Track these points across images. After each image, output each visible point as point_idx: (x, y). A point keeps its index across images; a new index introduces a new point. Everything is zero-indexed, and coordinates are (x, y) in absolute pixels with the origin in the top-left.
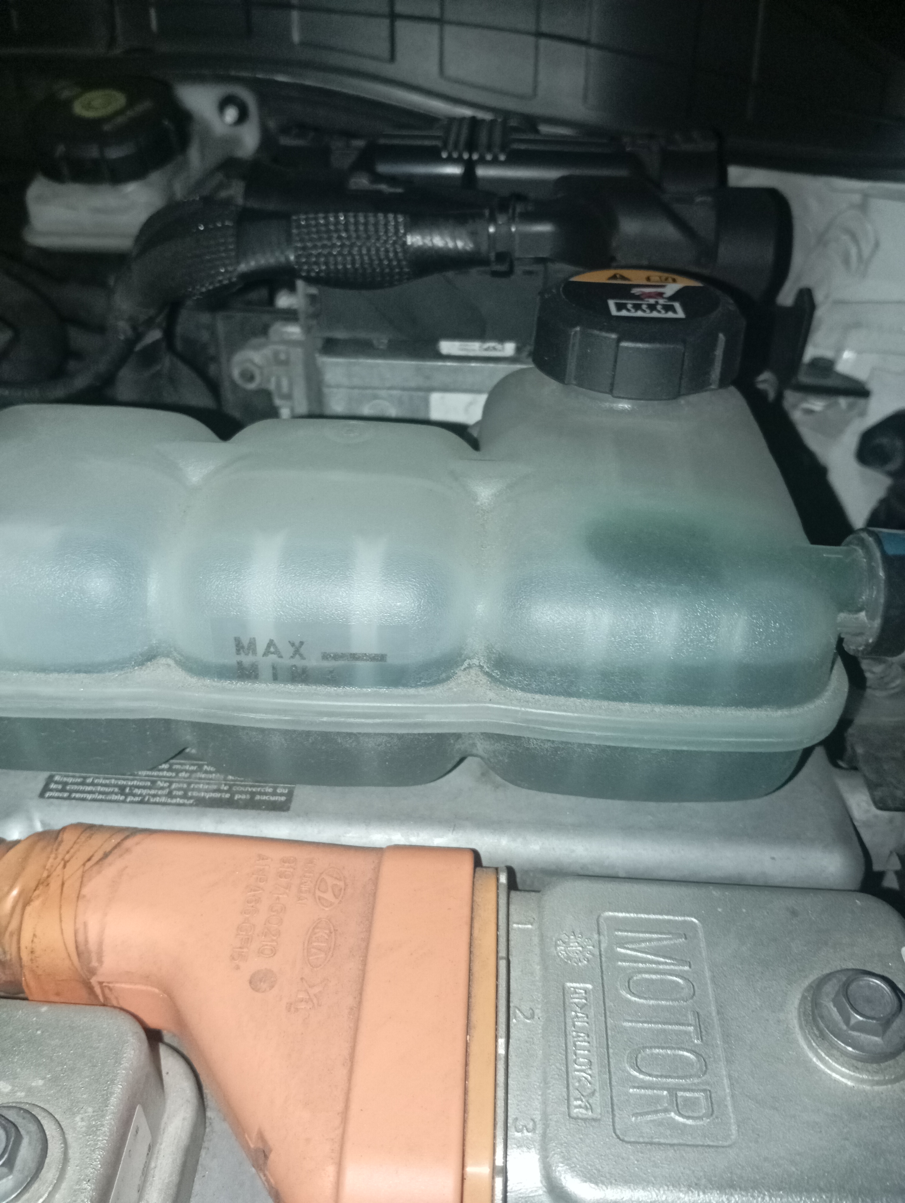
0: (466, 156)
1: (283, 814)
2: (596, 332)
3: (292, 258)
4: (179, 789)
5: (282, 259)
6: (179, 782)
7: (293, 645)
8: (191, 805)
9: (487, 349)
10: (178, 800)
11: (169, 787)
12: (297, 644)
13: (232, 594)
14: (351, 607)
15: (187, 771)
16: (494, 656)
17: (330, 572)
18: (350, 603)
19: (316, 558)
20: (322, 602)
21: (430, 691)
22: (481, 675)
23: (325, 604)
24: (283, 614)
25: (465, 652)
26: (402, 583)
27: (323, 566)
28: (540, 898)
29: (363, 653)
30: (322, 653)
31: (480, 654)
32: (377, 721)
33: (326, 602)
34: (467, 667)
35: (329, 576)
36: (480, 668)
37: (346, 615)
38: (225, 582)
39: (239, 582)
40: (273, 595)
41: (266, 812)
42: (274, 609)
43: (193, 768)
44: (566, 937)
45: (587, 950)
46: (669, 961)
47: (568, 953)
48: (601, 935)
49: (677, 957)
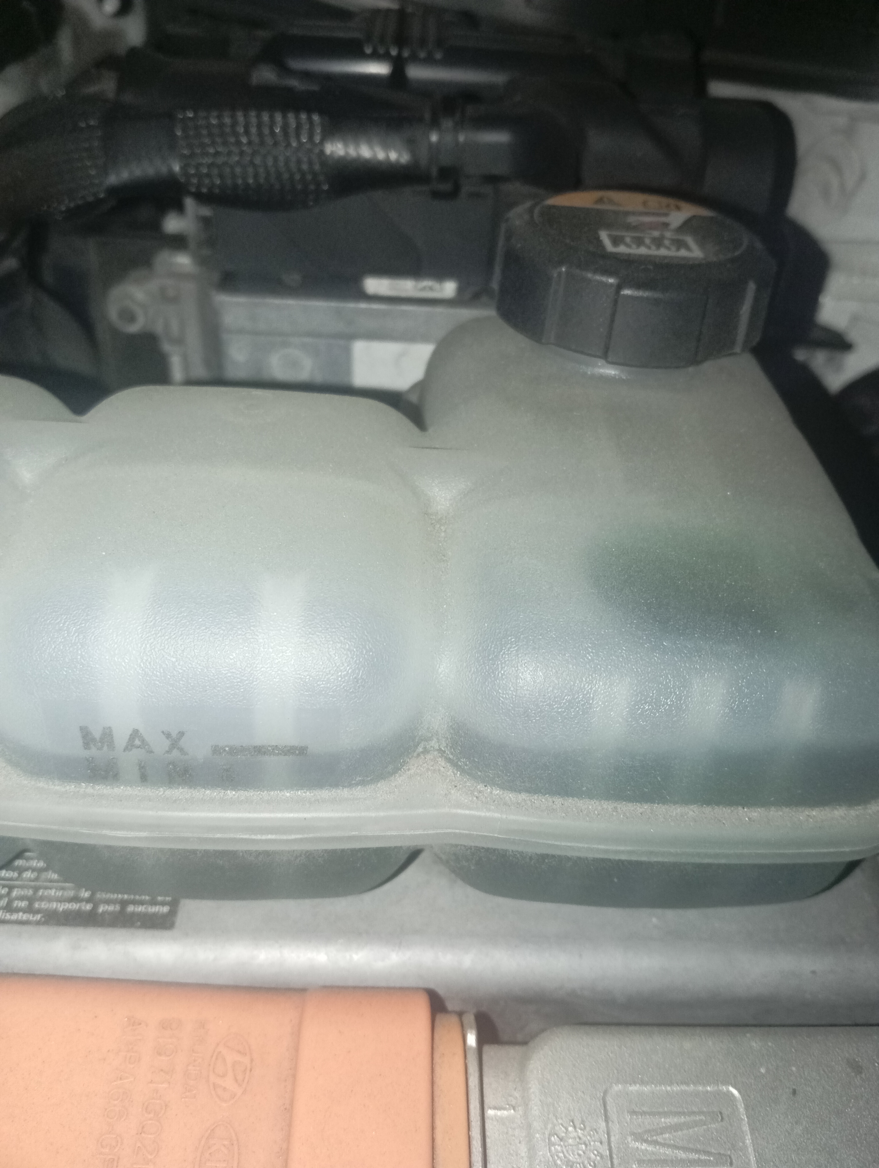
0: (394, 52)
1: (165, 932)
2: (589, 275)
3: (177, 168)
4: (21, 898)
5: (164, 170)
6: (21, 887)
7: (168, 735)
8: (38, 923)
9: (424, 289)
10: (20, 916)
11: (9, 894)
12: (174, 735)
13: (73, 666)
14: (255, 683)
15: (34, 870)
16: (461, 740)
17: (222, 632)
18: (253, 678)
19: (200, 610)
20: (210, 676)
21: (370, 793)
22: (442, 762)
23: (216, 679)
24: (152, 695)
25: (420, 734)
26: (330, 646)
27: (212, 623)
28: (523, 1066)
29: (273, 746)
30: (212, 747)
31: (440, 735)
32: (293, 837)
33: (216, 677)
34: (422, 752)
35: (221, 639)
36: (441, 754)
37: (248, 695)
38: (62, 648)
39: (84, 649)
40: (136, 666)
41: (141, 933)
42: (138, 688)
43: (41, 864)
44: (563, 1129)
45: (592, 1148)
46: (703, 1157)
47: (567, 1155)
48: (610, 1123)
49: (713, 1151)
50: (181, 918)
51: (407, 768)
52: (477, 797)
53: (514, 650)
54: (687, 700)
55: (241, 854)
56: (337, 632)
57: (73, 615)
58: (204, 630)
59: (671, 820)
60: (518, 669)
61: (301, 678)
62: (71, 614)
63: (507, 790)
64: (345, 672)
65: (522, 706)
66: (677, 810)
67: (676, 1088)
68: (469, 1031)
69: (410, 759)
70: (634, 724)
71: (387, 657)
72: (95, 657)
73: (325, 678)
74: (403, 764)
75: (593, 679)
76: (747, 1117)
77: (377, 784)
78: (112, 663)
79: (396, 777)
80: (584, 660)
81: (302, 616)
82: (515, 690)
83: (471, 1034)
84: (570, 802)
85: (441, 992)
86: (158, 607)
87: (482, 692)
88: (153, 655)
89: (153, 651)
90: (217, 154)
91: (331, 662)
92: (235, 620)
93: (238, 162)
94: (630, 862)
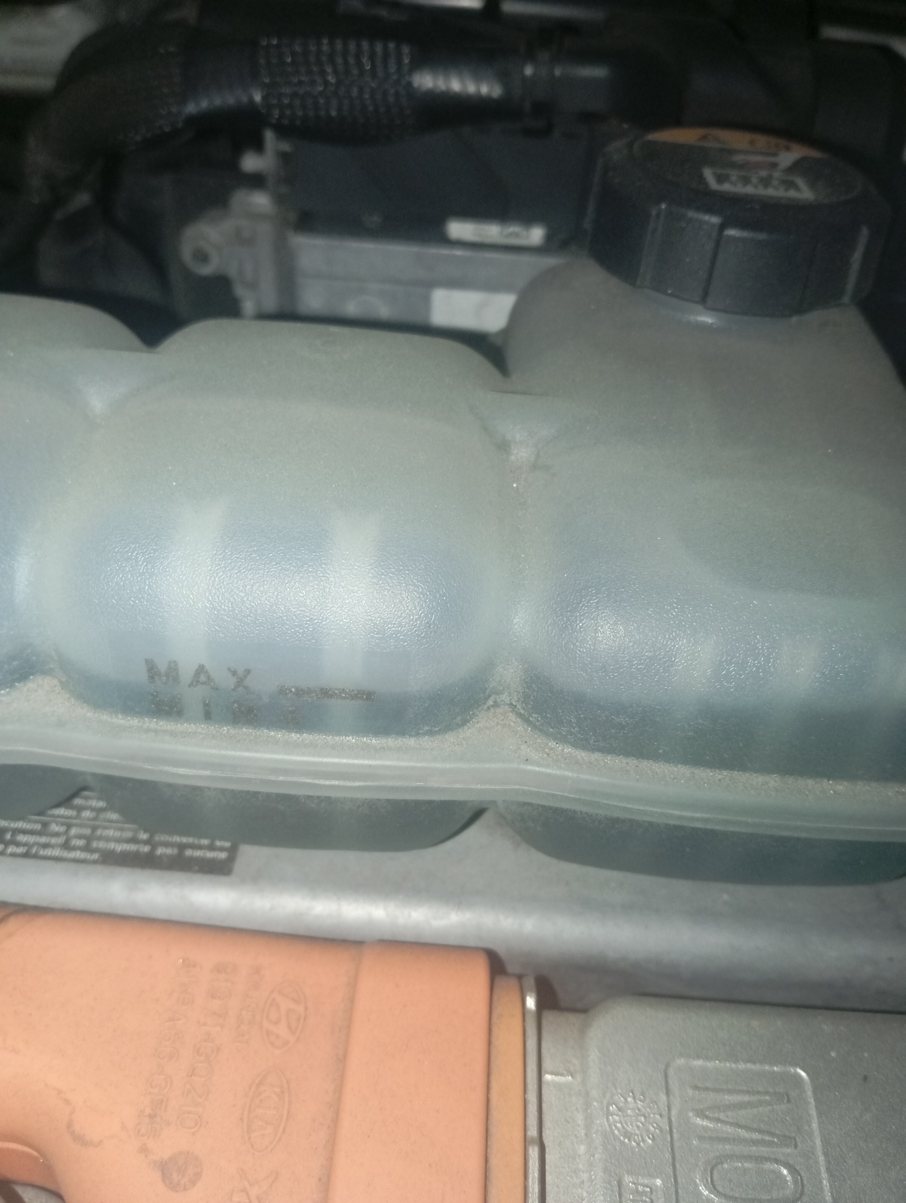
1: (223, 879)
2: (690, 213)
3: (258, 98)
4: (80, 837)
5: (244, 99)
6: (81, 826)
7: (234, 673)
8: (94, 862)
9: (508, 235)
10: (78, 854)
11: (66, 832)
12: (240, 672)
13: (140, 596)
14: (324, 623)
15: (92, 809)
16: (534, 695)
17: (292, 568)
18: (322, 617)
19: (271, 545)
20: (279, 614)
21: (437, 743)
22: (512, 717)
23: (284, 617)
24: (219, 629)
25: (491, 686)
26: (403, 588)
27: (282, 559)
28: (583, 1031)
29: (340, 689)
30: (278, 687)
31: (512, 689)
32: (357, 784)
33: (285, 614)
34: (492, 706)
35: (291, 575)
36: (512, 708)
37: (316, 635)
38: (129, 577)
39: (152, 579)
40: (204, 600)
41: (199, 876)
42: (205, 621)
43: (101, 804)
44: (622, 1099)
45: (651, 1121)
46: (767, 1138)
47: (625, 1126)
48: (671, 1097)
49: (777, 1132)
50: (239, 865)
51: (476, 721)
52: (548, 754)
53: (594, 603)
54: (775, 663)
55: (303, 800)
56: (410, 574)
57: (141, 544)
58: (274, 565)
59: (751, 788)
60: (598, 622)
61: (371, 619)
62: (140, 543)
63: (580, 749)
64: (417, 616)
65: (600, 661)
66: (758, 779)
67: (742, 1066)
68: (528, 993)
69: (479, 712)
70: (717, 685)
71: (461, 603)
72: (163, 588)
73: (395, 621)
74: (472, 716)
75: (677, 636)
76: (815, 1100)
77: (445, 736)
78: (180, 595)
79: (465, 730)
80: (668, 616)
81: (375, 556)
82: (593, 644)
83: (531, 997)
84: (646, 765)
85: (501, 951)
86: (228, 540)
87: (558, 644)
88: (222, 589)
89: (221, 584)
90: (300, 83)
91: (403, 605)
92: (306, 556)
93: (321, 93)
94: (706, 832)
